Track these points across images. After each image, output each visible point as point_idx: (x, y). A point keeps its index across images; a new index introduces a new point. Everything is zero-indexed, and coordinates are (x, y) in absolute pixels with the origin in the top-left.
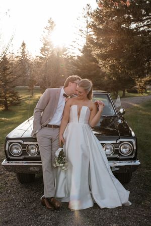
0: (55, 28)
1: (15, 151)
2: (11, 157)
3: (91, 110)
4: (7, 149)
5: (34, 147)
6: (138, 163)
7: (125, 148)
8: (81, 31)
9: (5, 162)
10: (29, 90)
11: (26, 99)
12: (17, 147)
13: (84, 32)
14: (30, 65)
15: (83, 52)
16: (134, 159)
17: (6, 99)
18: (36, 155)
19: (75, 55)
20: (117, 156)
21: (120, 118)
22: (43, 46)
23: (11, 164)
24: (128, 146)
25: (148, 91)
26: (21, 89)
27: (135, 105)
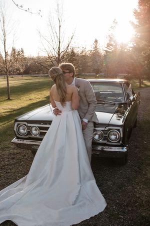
1: (22, 131)
2: (19, 136)
4: (15, 129)
5: (36, 129)
6: (125, 150)
7: (113, 135)
9: (14, 140)
18: (38, 136)
20: (106, 142)
23: (20, 142)
24: (115, 133)
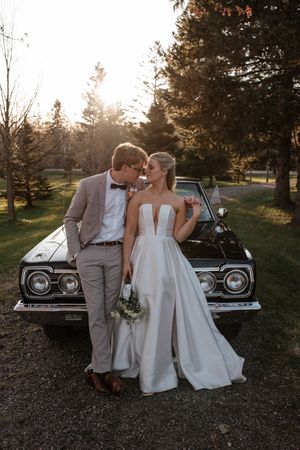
0: (105, 78)
1: (38, 285)
2: (31, 297)
3: (177, 211)
4: (23, 283)
5: (72, 278)
6: (256, 306)
7: (234, 279)
8: (145, 83)
9: (19, 306)
10: (65, 175)
11: (61, 189)
12: (41, 278)
13: (151, 86)
14: (66, 136)
15: (149, 116)
16: (250, 300)
17: (28, 189)
18: (76, 293)
19: (137, 121)
20: (221, 294)
21: (218, 225)
22: (86, 106)
23: (31, 308)
24: (239, 276)
25: (247, 178)
26: (52, 174)
27: (231, 199)
